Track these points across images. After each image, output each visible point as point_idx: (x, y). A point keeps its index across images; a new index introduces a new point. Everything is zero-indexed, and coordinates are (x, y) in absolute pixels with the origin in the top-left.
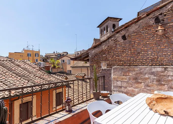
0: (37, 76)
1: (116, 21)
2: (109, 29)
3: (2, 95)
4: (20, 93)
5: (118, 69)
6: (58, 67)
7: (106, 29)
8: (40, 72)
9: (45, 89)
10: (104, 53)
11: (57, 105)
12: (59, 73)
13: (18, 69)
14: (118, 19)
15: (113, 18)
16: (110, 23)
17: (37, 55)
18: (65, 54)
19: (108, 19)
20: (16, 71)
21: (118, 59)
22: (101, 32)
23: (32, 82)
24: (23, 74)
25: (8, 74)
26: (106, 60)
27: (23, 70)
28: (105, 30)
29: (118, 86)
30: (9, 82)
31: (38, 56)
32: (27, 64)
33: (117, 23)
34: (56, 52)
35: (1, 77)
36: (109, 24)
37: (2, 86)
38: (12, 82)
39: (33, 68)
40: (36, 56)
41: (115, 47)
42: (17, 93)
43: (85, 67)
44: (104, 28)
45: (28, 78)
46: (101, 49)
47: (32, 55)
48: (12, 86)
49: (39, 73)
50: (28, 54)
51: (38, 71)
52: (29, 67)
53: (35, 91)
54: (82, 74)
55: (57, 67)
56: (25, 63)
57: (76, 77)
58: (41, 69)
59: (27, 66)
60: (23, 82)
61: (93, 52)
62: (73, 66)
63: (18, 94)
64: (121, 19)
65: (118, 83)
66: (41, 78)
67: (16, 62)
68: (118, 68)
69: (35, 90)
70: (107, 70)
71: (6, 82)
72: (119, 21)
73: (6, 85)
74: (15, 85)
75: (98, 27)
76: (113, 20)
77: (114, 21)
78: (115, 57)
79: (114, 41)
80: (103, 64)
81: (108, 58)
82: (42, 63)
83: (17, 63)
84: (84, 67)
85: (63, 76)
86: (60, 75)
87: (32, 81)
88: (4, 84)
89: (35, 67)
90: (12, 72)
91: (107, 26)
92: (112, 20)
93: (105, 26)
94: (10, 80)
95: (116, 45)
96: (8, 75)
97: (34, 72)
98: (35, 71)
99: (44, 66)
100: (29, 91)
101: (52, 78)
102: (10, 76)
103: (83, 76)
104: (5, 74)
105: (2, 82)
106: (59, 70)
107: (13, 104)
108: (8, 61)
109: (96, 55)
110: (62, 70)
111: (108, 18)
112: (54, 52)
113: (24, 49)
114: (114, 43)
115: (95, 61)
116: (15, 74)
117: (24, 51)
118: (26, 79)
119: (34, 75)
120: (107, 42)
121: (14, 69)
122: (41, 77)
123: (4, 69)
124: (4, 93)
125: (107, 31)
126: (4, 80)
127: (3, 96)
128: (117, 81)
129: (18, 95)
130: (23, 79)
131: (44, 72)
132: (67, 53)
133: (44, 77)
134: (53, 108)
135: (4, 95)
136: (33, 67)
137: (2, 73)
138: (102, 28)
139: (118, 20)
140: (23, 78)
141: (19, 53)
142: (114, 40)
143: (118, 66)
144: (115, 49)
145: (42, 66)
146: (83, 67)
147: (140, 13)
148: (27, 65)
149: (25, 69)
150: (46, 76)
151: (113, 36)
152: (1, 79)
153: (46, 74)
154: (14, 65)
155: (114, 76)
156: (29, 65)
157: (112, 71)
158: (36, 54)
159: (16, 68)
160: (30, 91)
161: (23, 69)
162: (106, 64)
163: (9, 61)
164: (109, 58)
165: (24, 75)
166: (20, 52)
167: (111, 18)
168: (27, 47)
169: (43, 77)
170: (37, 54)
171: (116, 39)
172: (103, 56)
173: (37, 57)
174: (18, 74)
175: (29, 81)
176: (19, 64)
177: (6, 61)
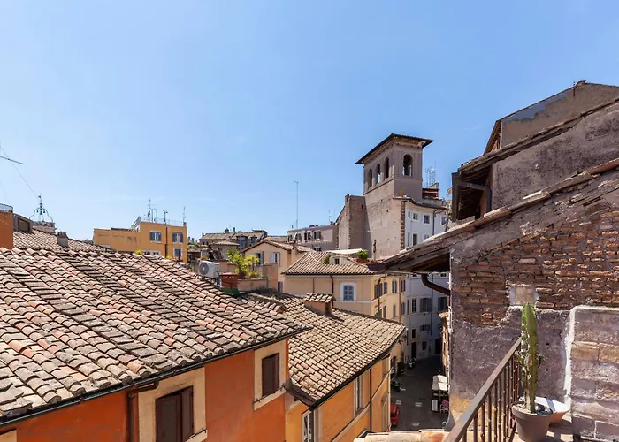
0: (200, 307)
1: (414, 145)
2: (392, 170)
3: (99, 380)
4: (158, 369)
5: (605, 317)
6: (253, 276)
7: (382, 168)
8: (206, 292)
9: (236, 349)
10: (528, 253)
11: (265, 394)
12: (258, 292)
13: (138, 284)
14: (420, 140)
15: (408, 137)
16: (398, 152)
17: (178, 237)
18: (259, 236)
19: (392, 139)
20: (134, 288)
21: (602, 277)
22: (369, 177)
23: (190, 327)
24: (155, 298)
25: (108, 299)
26: (537, 278)
27: (154, 287)
28: (379, 172)
29: (598, 382)
30: (116, 327)
31: (182, 241)
32: (161, 266)
33: (417, 152)
34: (231, 231)
35: (88, 311)
36: (392, 153)
37: (94, 343)
38: (125, 328)
39: (184, 279)
40: (174, 240)
41: (589, 228)
42: (148, 369)
43: (325, 274)
44: (379, 165)
45: (175, 315)
46: (510, 237)
47: (164, 238)
48: (127, 343)
49: (206, 297)
50: (152, 234)
51: (200, 289)
52: (170, 278)
53: (205, 360)
54: (324, 295)
55: (250, 274)
56: (156, 263)
57: (307, 304)
58: (208, 283)
59: (163, 275)
60: (163, 328)
61: (471, 243)
62: (290, 271)
63: (154, 371)
64: (428, 142)
65: (601, 370)
66: (214, 313)
67: (127, 260)
68: (605, 312)
69: (206, 353)
70: (543, 318)
71: (106, 327)
72: (424, 146)
73: (109, 340)
74: (136, 338)
75: (359, 162)
76: (407, 144)
77: (408, 147)
78: (588, 270)
79: (585, 205)
80: (520, 291)
81: (545, 272)
82: (212, 266)
83: (131, 263)
84: (322, 274)
85: (272, 302)
86: (261, 301)
87: (190, 324)
88: (101, 336)
89: (187, 276)
90: (122, 292)
91: (387, 161)
92: (403, 144)
93: (380, 159)
94: (118, 322)
95: (596, 221)
96: (109, 303)
97: (189, 293)
98: (191, 289)
99: (217, 276)
100: (189, 361)
101: (247, 312)
102: (114, 306)
103: (327, 301)
104: (96, 302)
105: (92, 330)
106: (256, 285)
107: (134, 400)
108: (101, 257)
109: (483, 256)
110: (264, 283)
111: (392, 137)
112: (227, 230)
113: (139, 219)
114: (587, 213)
115: (480, 278)
116: (130, 298)
117: (138, 227)
118: (167, 316)
119: (191, 303)
120: (546, 209)
121: (124, 283)
122: (215, 311)
123: (93, 283)
124: (106, 370)
125: (387, 175)
126: (97, 322)
127: (106, 381)
128: (597, 363)
129: (155, 375)
130: (159, 317)
131: (220, 293)
132: (266, 233)
133: (224, 309)
134: (254, 402)
135: (106, 378)
136: (183, 276)
137: (87, 299)
138: (372, 165)
139: (420, 144)
140: (160, 314)
141: (125, 232)
142: (587, 200)
143: (597, 304)
144: (586, 238)
145: (211, 274)
146: (319, 274)
147: (504, 124)
148: (161, 269)
149: (159, 283)
150: (226, 306)
151: (579, 187)
152: (89, 318)
153: (225, 299)
154: (124, 271)
155: (580, 343)
156: (169, 271)
157: (572, 323)
158: (174, 235)
159: (130, 280)
160: (190, 358)
161: (152, 282)
162: (532, 295)
163: (105, 256)
164: (550, 270)
165: (161, 302)
166: (129, 227)
167: (401, 137)
168: (149, 214)
169: (221, 309)
170: (179, 234)
171: (599, 199)
172: (523, 261)
173: (178, 242)
174: (141, 299)
175: (179, 323)
176: (137, 266)
177: (95, 257)
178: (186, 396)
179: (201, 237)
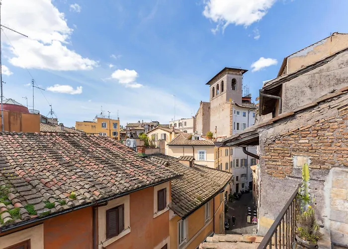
0: (127, 163)
1: (237, 73)
2: (225, 87)
3: (81, 200)
4: (108, 195)
7: (220, 87)
8: (130, 155)
9: (145, 186)
11: (159, 210)
12: (155, 155)
13: (97, 151)
14: (241, 70)
18: (155, 124)
19: (225, 70)
20: (95, 153)
22: (213, 92)
24: (105, 158)
25: (83, 159)
26: (310, 151)
28: (218, 89)
30: (87, 173)
33: (239, 77)
34: (141, 122)
35: (75, 165)
37: (78, 181)
38: (92, 173)
39: (119, 149)
41: (342, 123)
42: (103, 195)
43: (189, 145)
44: (218, 85)
46: (294, 127)
47: (109, 126)
48: (93, 181)
49: (129, 158)
50: (103, 124)
51: (126, 153)
52: (112, 148)
53: (130, 191)
54: (189, 157)
59: (109, 146)
60: (109, 174)
61: (271, 131)
62: (172, 143)
63: (106, 196)
64: (245, 71)
66: (134, 166)
69: (130, 188)
71: (83, 173)
72: (243, 73)
73: (85, 179)
74: (97, 179)
75: (207, 84)
77: (234, 74)
79: (338, 109)
80: (300, 158)
81: (314, 148)
82: (132, 141)
83: (94, 140)
87: (122, 172)
88: (81, 177)
90: (90, 155)
91: (222, 82)
92: (231, 73)
93: (219, 82)
94: (89, 170)
95: (345, 118)
96: (84, 161)
97: (121, 155)
98: (123, 154)
99: (135, 146)
100: (122, 191)
101: (150, 166)
102: (87, 162)
104: (78, 160)
105: (77, 174)
106: (154, 151)
107: (96, 211)
108: (80, 137)
109: (278, 138)
110: (158, 150)
113: (97, 116)
114: (339, 114)
115: (276, 150)
119: (123, 161)
120: (315, 112)
121: (91, 150)
123: (76, 150)
124: (83, 195)
125: (222, 90)
126: (79, 170)
129: (106, 198)
130: (107, 168)
132: (158, 123)
133: (138, 164)
134: (154, 214)
135: (84, 199)
136: (118, 147)
137: (74, 158)
138: (215, 85)
139: (241, 73)
141: (90, 123)
142: (340, 106)
144: (339, 128)
146: (186, 145)
147: (289, 60)
148: (108, 143)
150: (140, 162)
151: (335, 99)
152: (75, 168)
153: (139, 159)
154: (90, 144)
155: (335, 189)
156: (112, 144)
157: (330, 177)
159: (93, 148)
161: (104, 150)
162: (307, 160)
164: (317, 146)
165: (108, 160)
166: (92, 121)
168: (101, 113)
174: (99, 158)
175: (117, 171)
176: (97, 141)
177: (77, 136)
178: (121, 209)
179: (126, 125)
